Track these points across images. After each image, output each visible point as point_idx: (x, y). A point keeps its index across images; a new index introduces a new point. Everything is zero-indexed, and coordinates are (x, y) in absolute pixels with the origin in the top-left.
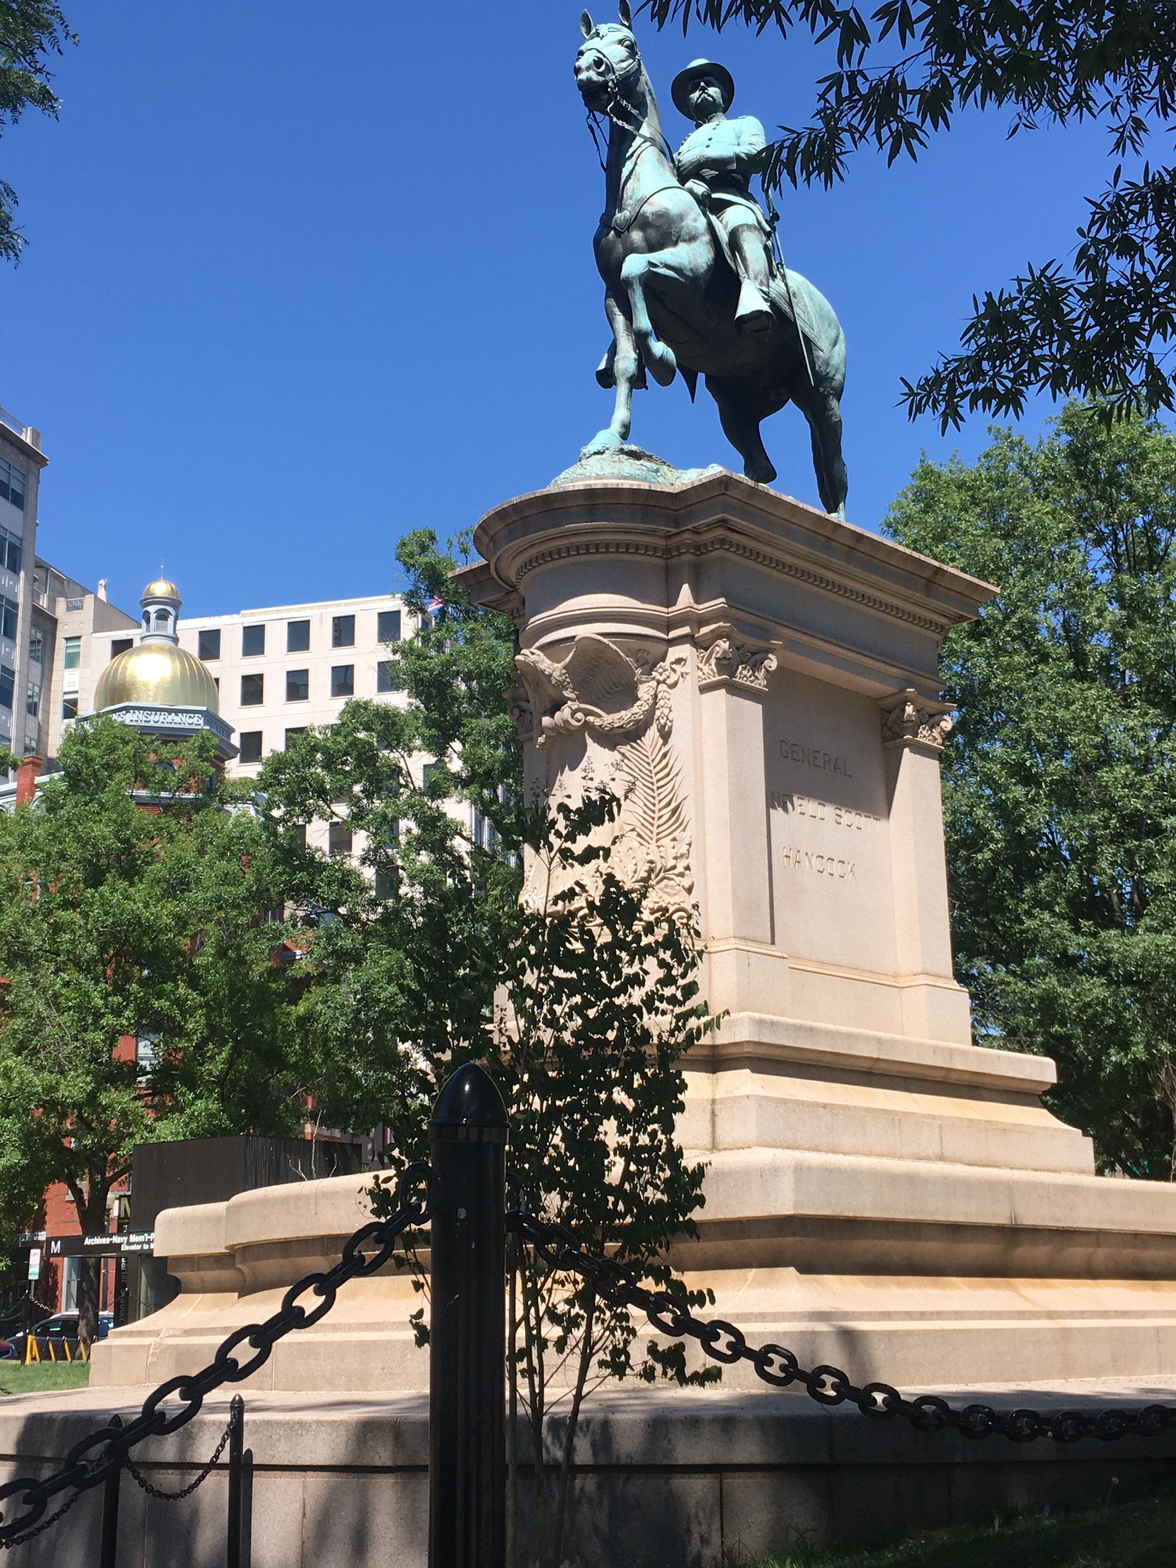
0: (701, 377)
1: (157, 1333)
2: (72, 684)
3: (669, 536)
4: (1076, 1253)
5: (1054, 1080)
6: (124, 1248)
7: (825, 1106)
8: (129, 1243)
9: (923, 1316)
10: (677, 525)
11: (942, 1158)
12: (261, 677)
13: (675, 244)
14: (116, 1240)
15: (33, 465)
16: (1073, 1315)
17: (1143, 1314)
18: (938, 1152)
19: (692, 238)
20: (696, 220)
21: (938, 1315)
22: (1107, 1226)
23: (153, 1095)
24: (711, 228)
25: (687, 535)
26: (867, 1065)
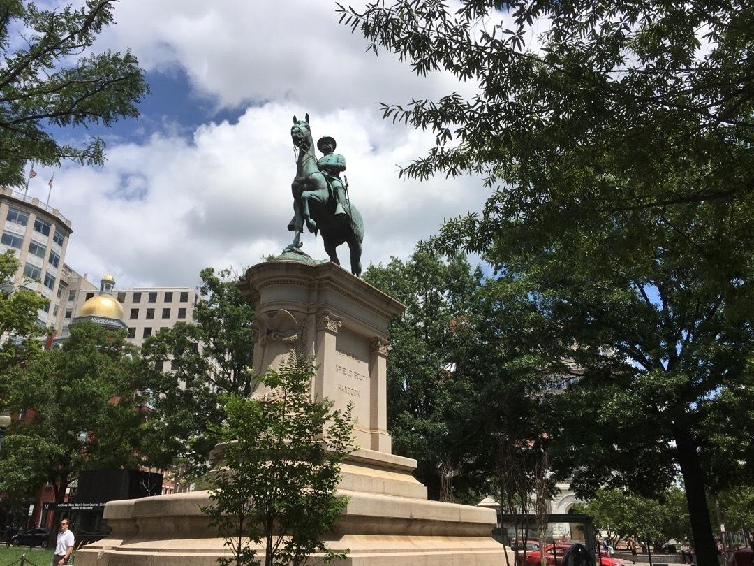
0: (319, 231)
1: (101, 548)
2: (70, 306)
3: (310, 280)
4: (428, 528)
5: (416, 467)
6: (73, 508)
7: (350, 474)
8: (75, 506)
9: (385, 551)
10: (314, 277)
11: (384, 493)
12: (138, 309)
13: (318, 190)
14: (70, 505)
15: (68, 233)
16: (428, 550)
17: (448, 550)
18: (383, 490)
19: (323, 189)
20: (324, 183)
21: (390, 551)
22: (437, 519)
23: (88, 453)
24: (329, 187)
25: (317, 281)
26: (362, 460)
